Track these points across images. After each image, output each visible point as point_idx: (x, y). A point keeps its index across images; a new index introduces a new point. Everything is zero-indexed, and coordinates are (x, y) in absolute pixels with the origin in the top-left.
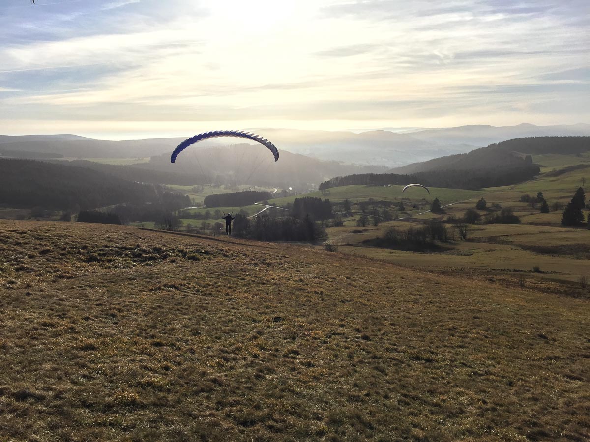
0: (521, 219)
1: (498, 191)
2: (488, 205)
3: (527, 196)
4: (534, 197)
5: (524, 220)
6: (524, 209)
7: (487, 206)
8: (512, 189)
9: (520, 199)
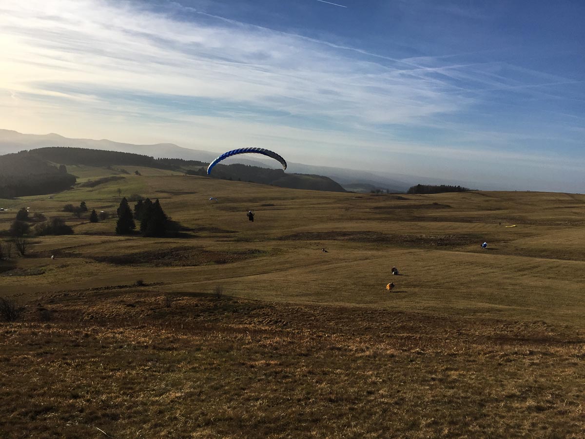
0: (73, 229)
1: (35, 200)
2: (31, 215)
3: (71, 205)
4: (77, 207)
5: (76, 229)
6: (70, 219)
7: (29, 216)
8: (51, 198)
9: (63, 209)
